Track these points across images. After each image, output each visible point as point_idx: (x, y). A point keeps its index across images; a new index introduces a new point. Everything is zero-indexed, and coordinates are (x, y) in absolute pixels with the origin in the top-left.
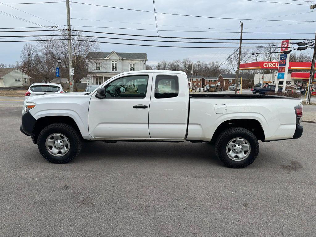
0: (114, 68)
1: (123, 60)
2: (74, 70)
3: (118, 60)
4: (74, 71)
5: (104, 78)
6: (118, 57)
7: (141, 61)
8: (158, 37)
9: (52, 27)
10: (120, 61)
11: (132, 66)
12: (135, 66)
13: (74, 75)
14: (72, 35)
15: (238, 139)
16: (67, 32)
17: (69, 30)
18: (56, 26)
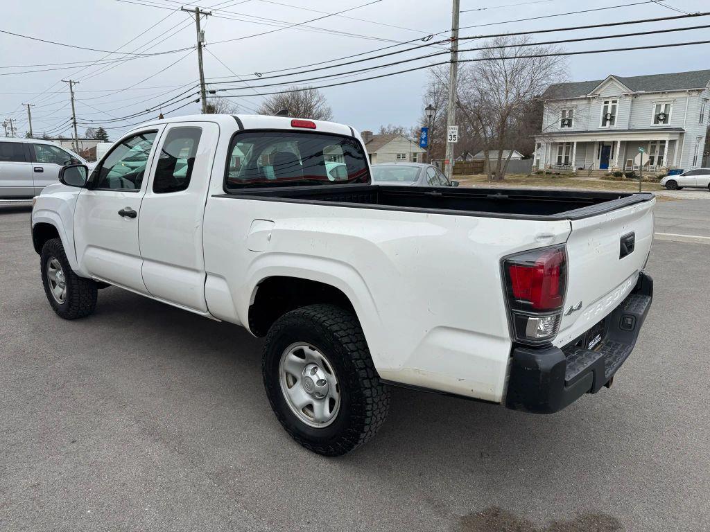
0: (609, 118)
1: (635, 96)
2: (457, 131)
3: (621, 97)
4: (456, 134)
5: (575, 146)
6: (622, 89)
7: (694, 94)
8: (689, 16)
9: (423, 39)
10: (628, 99)
11: (662, 110)
12: (671, 109)
13: (456, 141)
14: (459, 49)
15: (306, 349)
16: (450, 45)
17: (455, 39)
18: (431, 36)
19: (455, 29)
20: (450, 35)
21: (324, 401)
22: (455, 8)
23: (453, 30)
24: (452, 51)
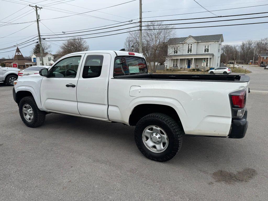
0: (190, 50)
1: (198, 43)
3: (193, 43)
5: (179, 60)
6: (194, 41)
7: (216, 42)
8: (219, 17)
9: (129, 21)
10: (196, 44)
11: (207, 48)
12: (209, 47)
14: (142, 26)
15: (154, 127)
16: (139, 24)
17: (141, 22)
18: (132, 21)
19: (141, 18)
20: (139, 20)
21: (161, 144)
22: (140, 10)
23: (140, 18)
24: (140, 26)
